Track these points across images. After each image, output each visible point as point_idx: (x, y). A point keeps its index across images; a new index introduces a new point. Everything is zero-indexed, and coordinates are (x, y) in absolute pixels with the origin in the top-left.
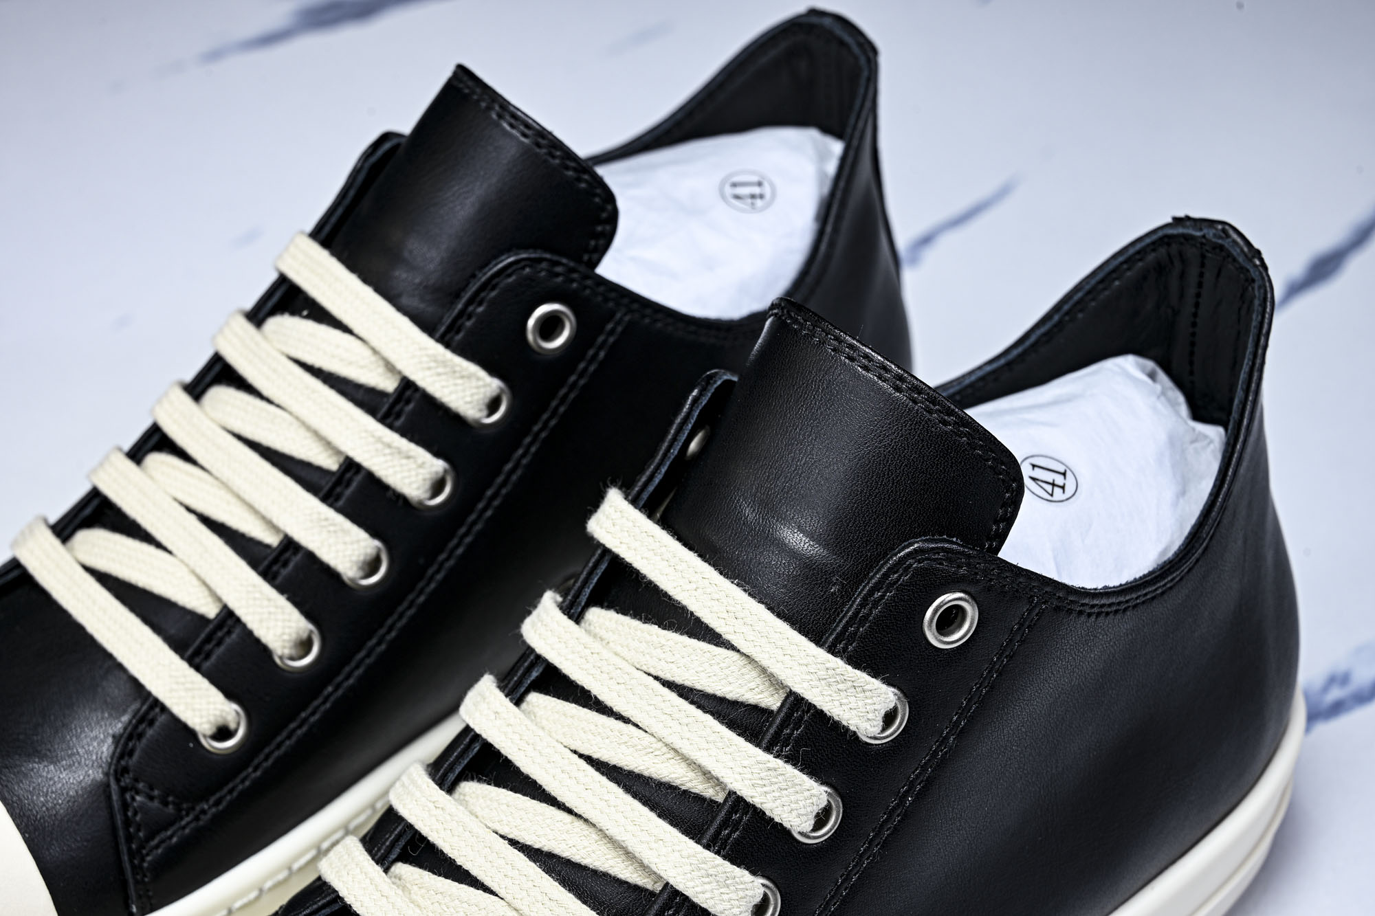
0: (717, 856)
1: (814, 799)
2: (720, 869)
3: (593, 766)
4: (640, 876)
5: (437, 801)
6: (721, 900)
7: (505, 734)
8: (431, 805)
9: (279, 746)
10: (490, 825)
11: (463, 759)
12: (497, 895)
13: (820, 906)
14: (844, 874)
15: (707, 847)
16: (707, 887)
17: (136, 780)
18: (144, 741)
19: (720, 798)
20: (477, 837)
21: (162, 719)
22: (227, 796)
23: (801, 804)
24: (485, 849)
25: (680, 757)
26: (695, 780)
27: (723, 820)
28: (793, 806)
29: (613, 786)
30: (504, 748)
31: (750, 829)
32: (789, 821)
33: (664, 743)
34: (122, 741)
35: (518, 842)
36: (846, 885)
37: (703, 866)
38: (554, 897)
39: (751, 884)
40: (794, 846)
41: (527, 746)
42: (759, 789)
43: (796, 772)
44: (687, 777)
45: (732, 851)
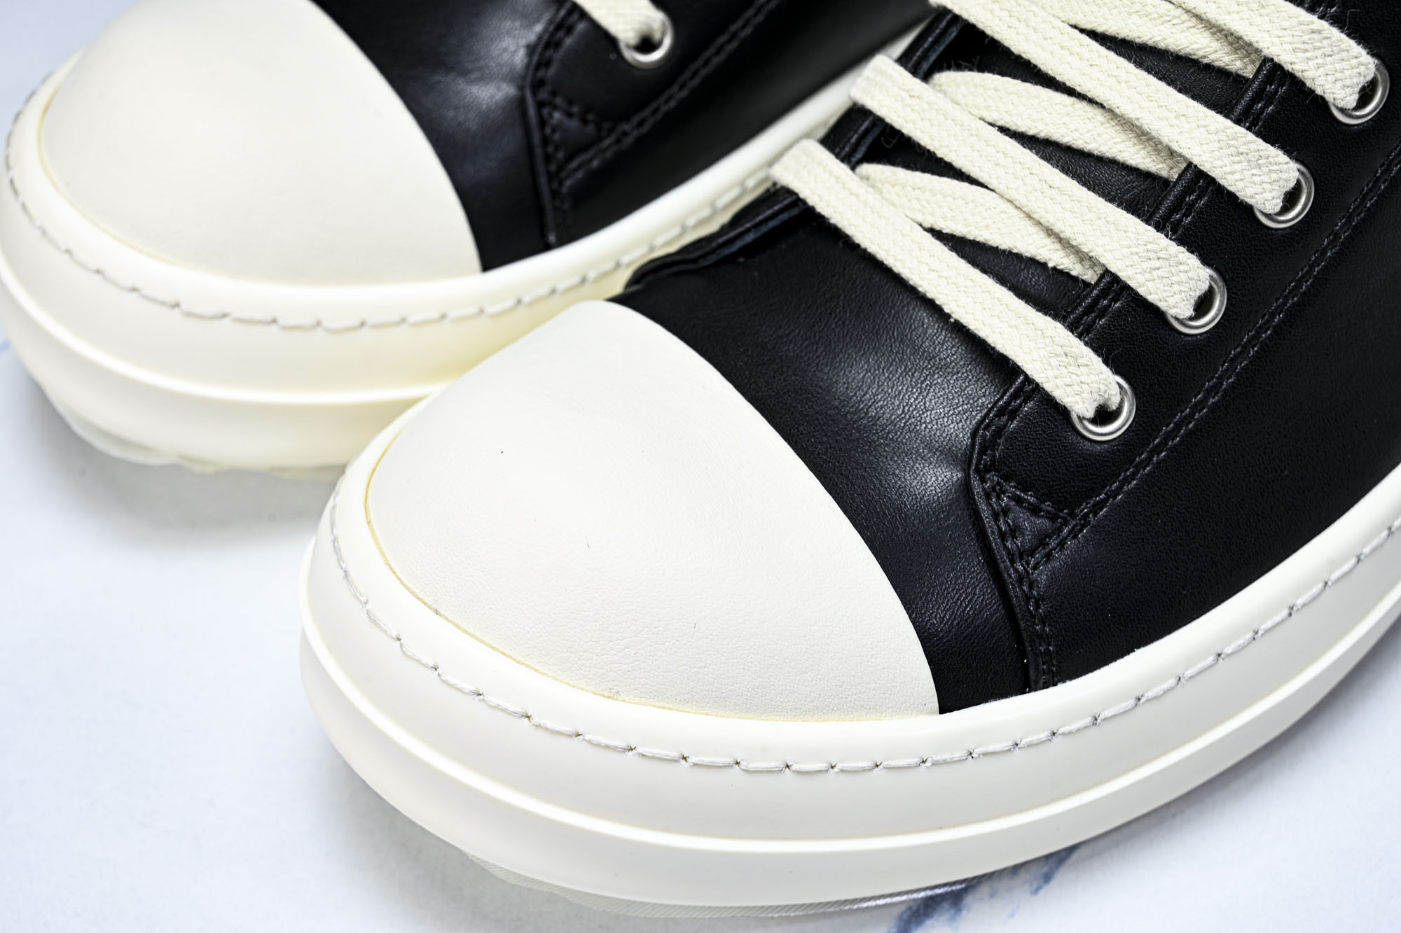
0: (1248, 132)
1: (1362, 69)
2: (1252, 146)
3: (1097, 41)
4: (1155, 161)
5: (912, 90)
6: (1251, 183)
7: (992, 11)
8: (905, 95)
9: (706, 63)
10: (975, 112)
11: (939, 46)
12: (986, 187)
13: (1356, 200)
14: (1384, 164)
15: (1238, 122)
16: (1237, 167)
17: (554, 93)
18: (562, 52)
19: (1249, 71)
20: (961, 126)
21: (581, 27)
22: (650, 117)
23: (1347, 73)
24: (972, 138)
25: (1203, 25)
26: (1220, 50)
27: (1256, 91)
28: (1338, 75)
29: (1122, 61)
30: (990, 26)
31: (1286, 103)
32: (1333, 93)
33: (1184, 9)
34: (539, 49)
35: (1008, 129)
36: (1386, 177)
37: (1232, 142)
38: (1056, 184)
39: (1285, 165)
40: (1333, 126)
41: (1018, 23)
42: (1300, 55)
43: (1343, 36)
44: (1210, 47)
45: (1265, 128)
